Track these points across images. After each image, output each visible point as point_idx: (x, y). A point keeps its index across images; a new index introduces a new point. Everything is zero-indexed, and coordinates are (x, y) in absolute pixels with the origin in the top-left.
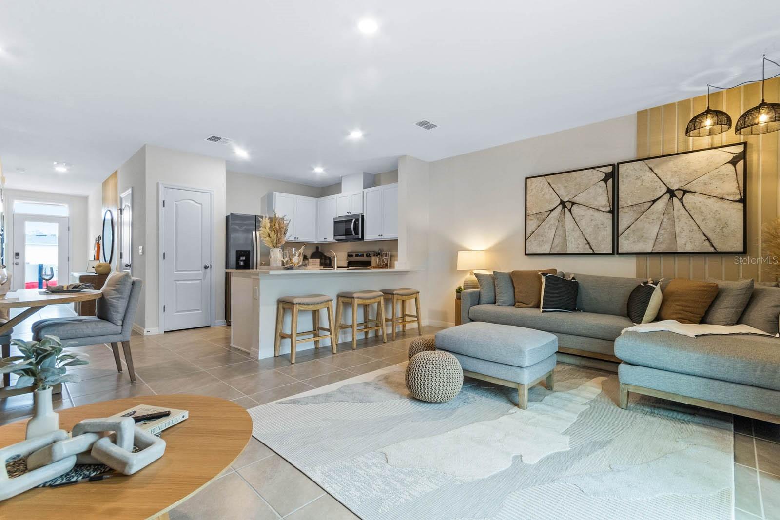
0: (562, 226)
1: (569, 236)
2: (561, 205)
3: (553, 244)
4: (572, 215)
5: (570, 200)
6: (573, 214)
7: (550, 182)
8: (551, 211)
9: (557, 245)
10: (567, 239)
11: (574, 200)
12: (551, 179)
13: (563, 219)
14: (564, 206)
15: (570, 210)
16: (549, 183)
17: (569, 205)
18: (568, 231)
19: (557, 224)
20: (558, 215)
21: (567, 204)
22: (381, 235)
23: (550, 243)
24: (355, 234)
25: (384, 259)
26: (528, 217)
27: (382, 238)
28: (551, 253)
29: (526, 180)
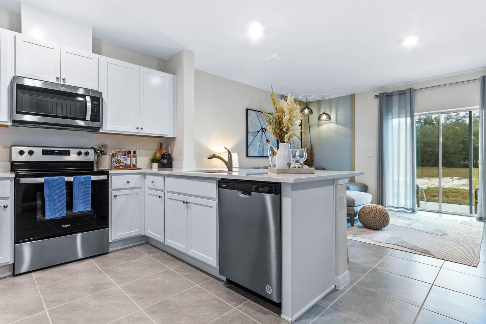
0: (262, 141)
2: (262, 130)
6: (266, 135)
8: (258, 132)
9: (260, 152)
10: (264, 148)
12: (258, 114)
13: (263, 137)
15: (265, 133)
16: (257, 116)
18: (264, 144)
19: (260, 140)
20: (261, 135)
21: (264, 129)
22: (142, 129)
23: (258, 151)
24: (92, 120)
25: (119, 158)
26: (249, 133)
27: (142, 132)
28: (259, 156)
29: (247, 110)
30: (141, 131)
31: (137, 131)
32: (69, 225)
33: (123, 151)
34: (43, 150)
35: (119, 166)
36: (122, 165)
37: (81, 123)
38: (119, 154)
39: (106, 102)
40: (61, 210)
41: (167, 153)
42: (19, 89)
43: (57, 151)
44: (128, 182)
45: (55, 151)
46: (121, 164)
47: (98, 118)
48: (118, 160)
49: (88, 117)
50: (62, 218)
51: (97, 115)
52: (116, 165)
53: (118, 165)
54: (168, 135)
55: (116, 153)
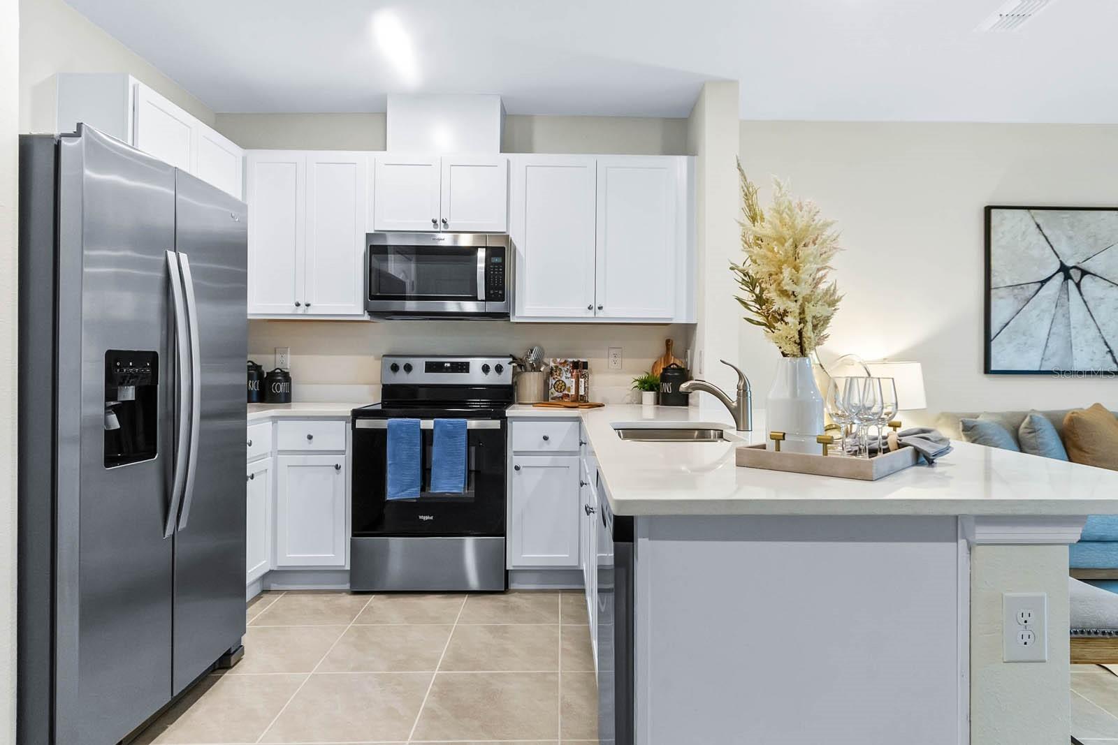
0: (1064, 316)
1: (1076, 338)
2: (1061, 273)
3: (1047, 352)
4: (1081, 294)
5: (1078, 265)
6: (1084, 294)
7: (1039, 222)
8: (1043, 282)
9: (1054, 355)
10: (1073, 342)
11: (1085, 266)
12: (1041, 216)
13: (1066, 300)
14: (1068, 277)
15: (1078, 285)
16: (1038, 226)
17: (1075, 274)
18: (1074, 328)
19: (1053, 312)
20: (1056, 293)
21: (1072, 272)
22: (600, 308)
23: (1041, 351)
24: (489, 298)
25: (563, 379)
26: (993, 292)
27: (602, 316)
28: (1042, 369)
29: (988, 210)
30: (600, 314)
31: (591, 314)
32: (431, 518)
33: (571, 362)
34: (426, 362)
35: (562, 398)
36: (568, 395)
37: (470, 307)
38: (563, 368)
39: (522, 254)
40: (410, 486)
41: (675, 366)
42: (375, 253)
43: (449, 365)
44: (546, 438)
45: (445, 365)
46: (566, 392)
47: (500, 292)
48: (561, 382)
49: (481, 293)
50: (415, 501)
51: (498, 286)
52: (556, 394)
53: (561, 394)
54: (671, 319)
55: (556, 367)
